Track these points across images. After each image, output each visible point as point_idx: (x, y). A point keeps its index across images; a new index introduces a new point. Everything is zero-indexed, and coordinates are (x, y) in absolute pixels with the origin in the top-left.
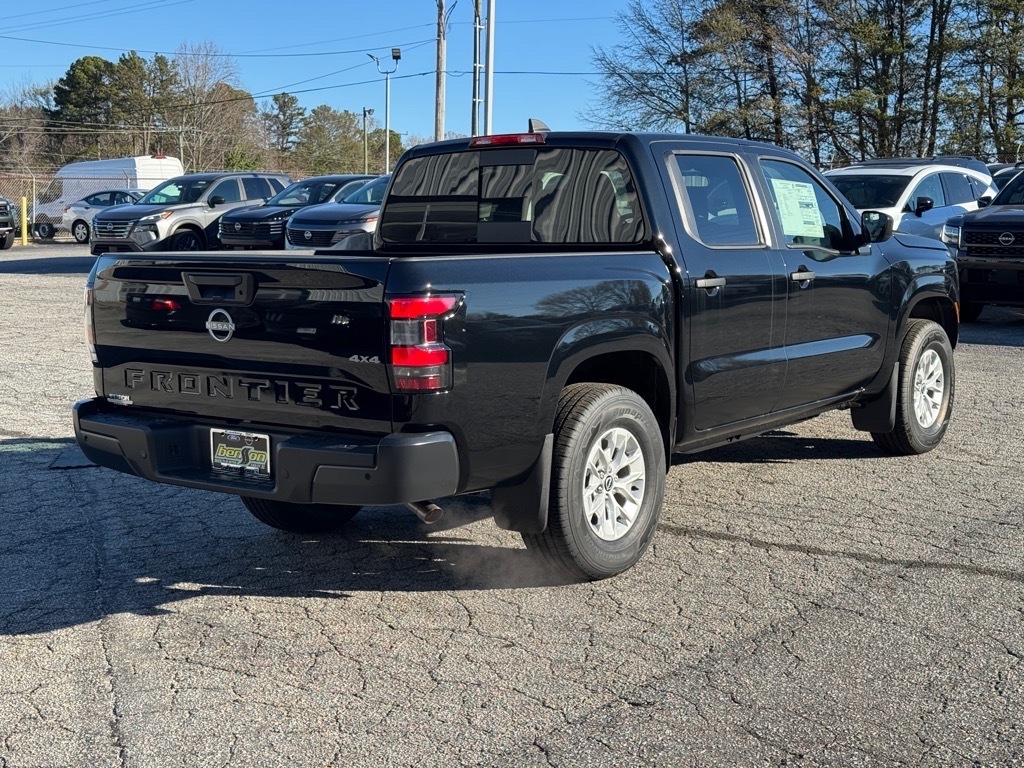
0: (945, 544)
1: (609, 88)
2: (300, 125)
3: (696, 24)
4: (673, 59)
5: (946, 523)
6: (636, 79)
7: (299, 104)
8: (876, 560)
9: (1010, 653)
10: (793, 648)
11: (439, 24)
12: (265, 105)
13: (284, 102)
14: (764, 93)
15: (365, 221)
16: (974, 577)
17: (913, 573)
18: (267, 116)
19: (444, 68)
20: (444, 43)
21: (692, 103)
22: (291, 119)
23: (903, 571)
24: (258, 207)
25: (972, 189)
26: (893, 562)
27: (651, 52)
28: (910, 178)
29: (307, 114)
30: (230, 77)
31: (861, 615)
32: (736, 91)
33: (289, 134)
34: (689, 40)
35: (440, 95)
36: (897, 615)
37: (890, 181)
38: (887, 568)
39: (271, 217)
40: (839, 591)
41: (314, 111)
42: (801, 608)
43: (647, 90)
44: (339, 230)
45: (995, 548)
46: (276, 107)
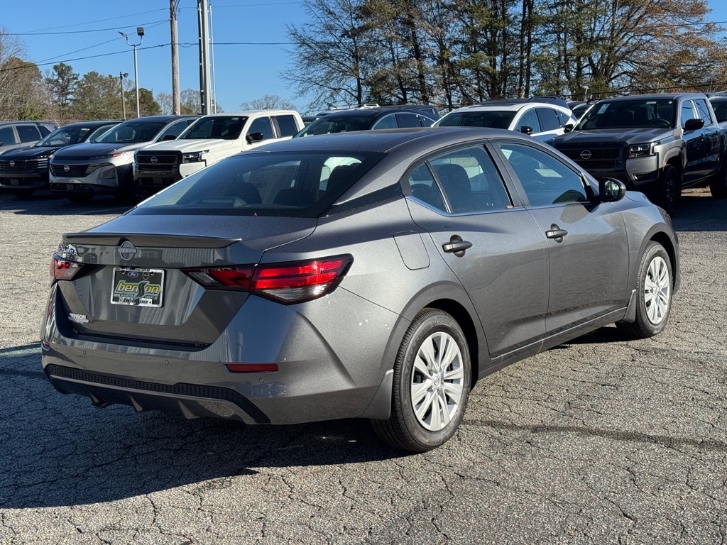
0: (561, 407)
1: (301, 54)
2: (75, 87)
3: (361, 7)
4: (345, 33)
5: (560, 387)
6: (320, 47)
7: (74, 71)
8: (507, 427)
9: (625, 515)
10: (441, 524)
11: (171, 9)
12: (47, 71)
13: (62, 70)
14: (411, 56)
15: (112, 156)
16: (587, 439)
17: (538, 438)
18: (49, 81)
19: (177, 41)
20: (176, 23)
21: (361, 64)
22: (68, 82)
23: (531, 436)
24: (29, 148)
25: (558, 120)
26: (521, 428)
27: (330, 28)
28: (515, 113)
29: (80, 79)
30: (19, 53)
31: (498, 484)
32: (391, 56)
33: (67, 94)
34: (356, 19)
35: (175, 61)
36: (529, 483)
37: (501, 115)
38: (517, 434)
39: (38, 156)
40: (478, 460)
41: (85, 76)
42: (448, 480)
43: (328, 56)
44: (92, 163)
45: (601, 409)
46: (56, 73)
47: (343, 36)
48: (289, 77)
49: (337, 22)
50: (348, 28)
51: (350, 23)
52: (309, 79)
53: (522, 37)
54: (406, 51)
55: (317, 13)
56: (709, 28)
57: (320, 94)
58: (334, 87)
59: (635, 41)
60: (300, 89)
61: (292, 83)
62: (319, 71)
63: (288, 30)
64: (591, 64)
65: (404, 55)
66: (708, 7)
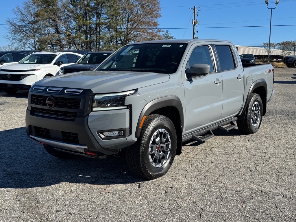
1: (11, 29)
3: (35, 14)
14: (55, 33)
27: (23, 20)
43: (23, 30)
47: (29, 23)
48: (7, 38)
49: (26, 18)
50: (30, 21)
51: (31, 19)
52: (15, 39)
53: (96, 29)
54: (54, 31)
55: (18, 14)
56: (159, 31)
57: (19, 45)
58: (25, 42)
59: (135, 33)
60: (12, 42)
61: (8, 40)
62: (18, 36)
63: (6, 20)
64: (121, 40)
65: (53, 32)
66: (158, 23)
